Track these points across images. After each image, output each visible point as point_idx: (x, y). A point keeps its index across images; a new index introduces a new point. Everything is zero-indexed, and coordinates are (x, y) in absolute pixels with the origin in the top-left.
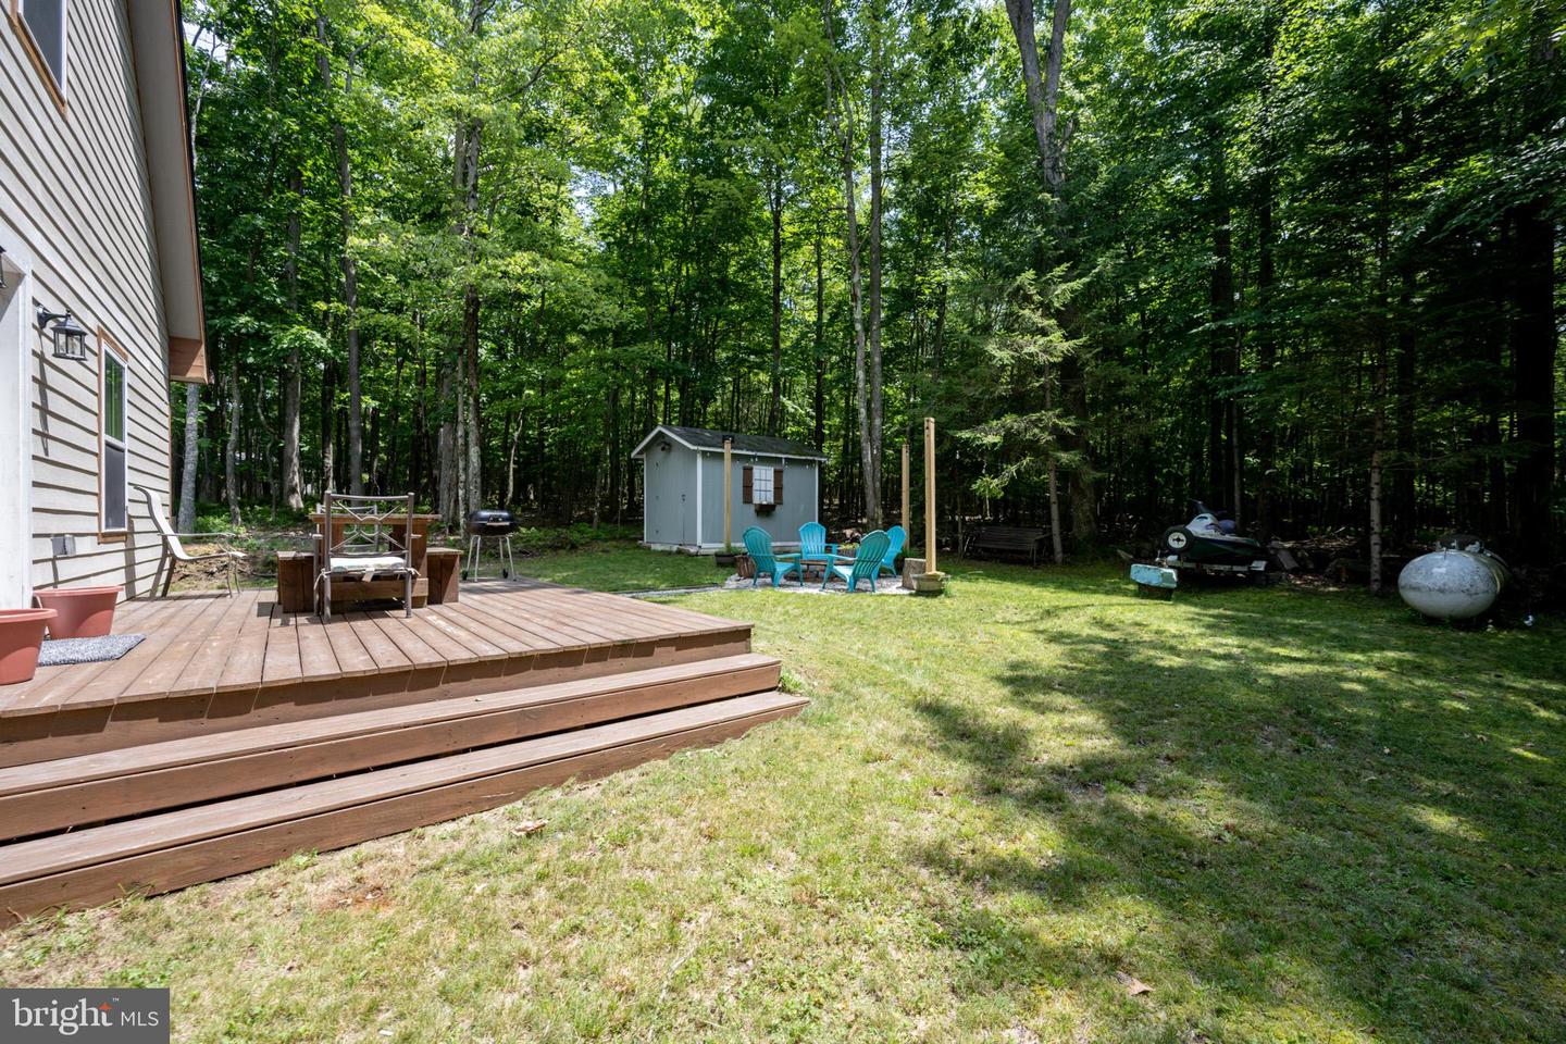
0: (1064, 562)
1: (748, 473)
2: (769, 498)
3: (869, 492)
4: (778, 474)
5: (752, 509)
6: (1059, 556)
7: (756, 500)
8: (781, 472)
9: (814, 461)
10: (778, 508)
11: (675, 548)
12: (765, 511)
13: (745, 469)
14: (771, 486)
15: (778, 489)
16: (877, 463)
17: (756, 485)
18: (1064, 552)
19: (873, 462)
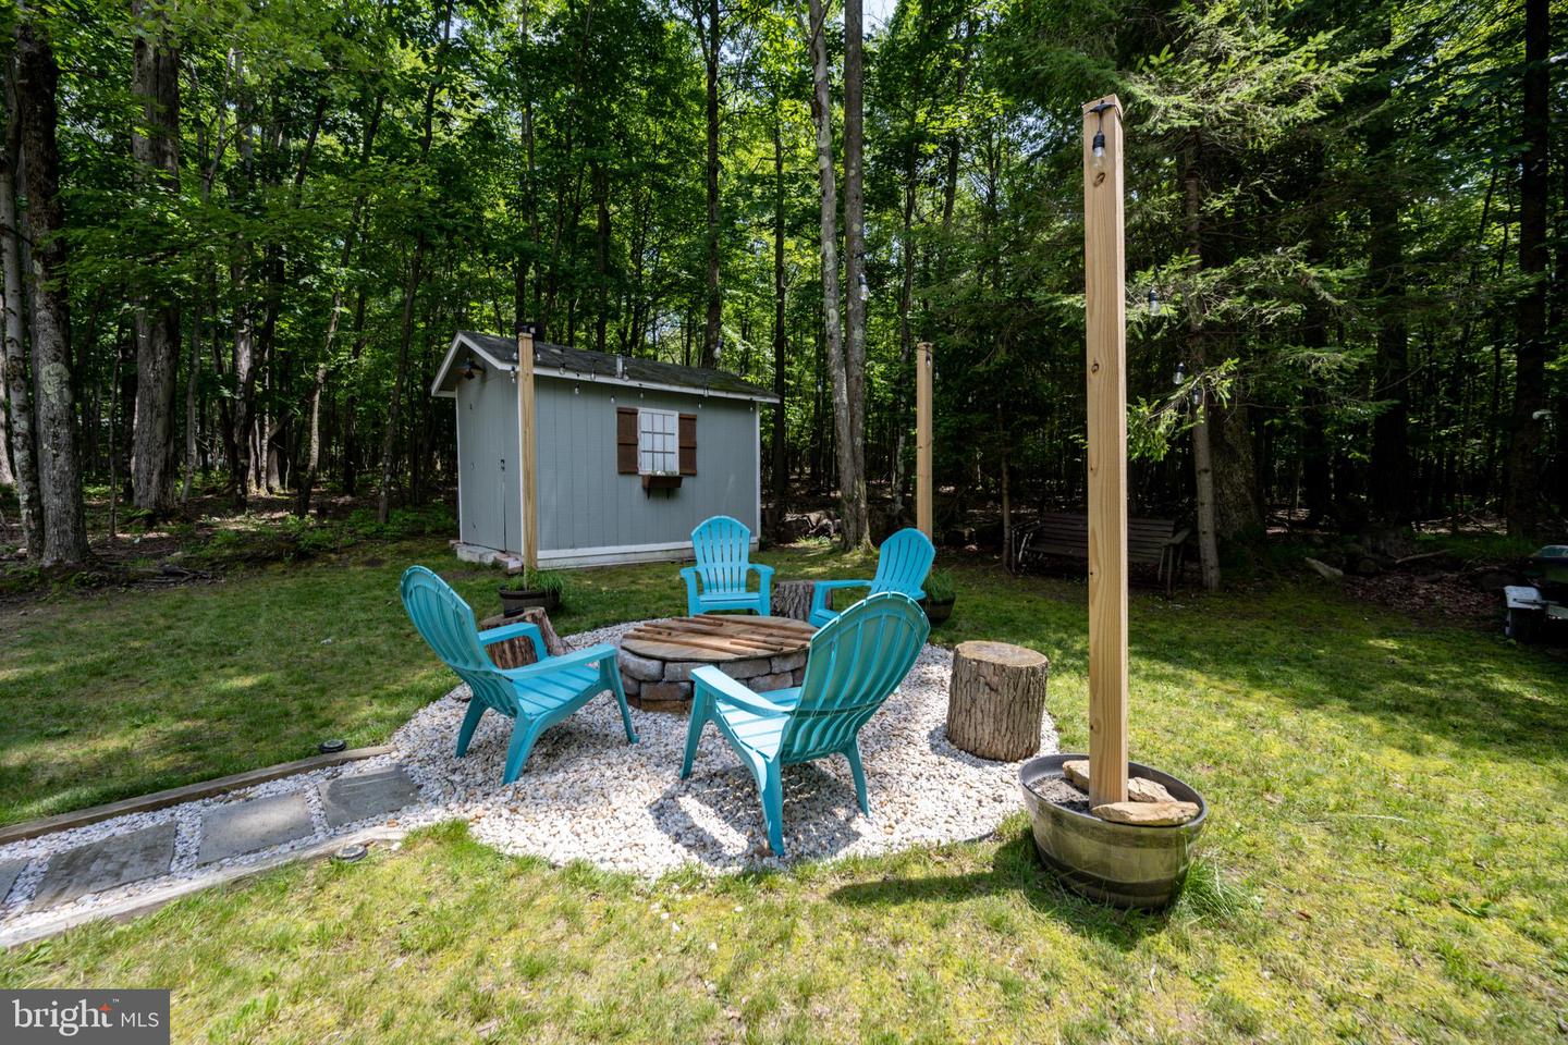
0: (1226, 587)
1: (627, 421)
2: (673, 465)
3: (845, 454)
4: (687, 425)
5: (636, 485)
6: (1213, 575)
7: (646, 466)
8: (693, 419)
9: (752, 403)
10: (686, 482)
11: (489, 559)
12: (662, 488)
13: (620, 412)
14: (673, 444)
15: (688, 450)
16: (858, 406)
17: (644, 442)
18: (1221, 565)
19: (851, 405)
